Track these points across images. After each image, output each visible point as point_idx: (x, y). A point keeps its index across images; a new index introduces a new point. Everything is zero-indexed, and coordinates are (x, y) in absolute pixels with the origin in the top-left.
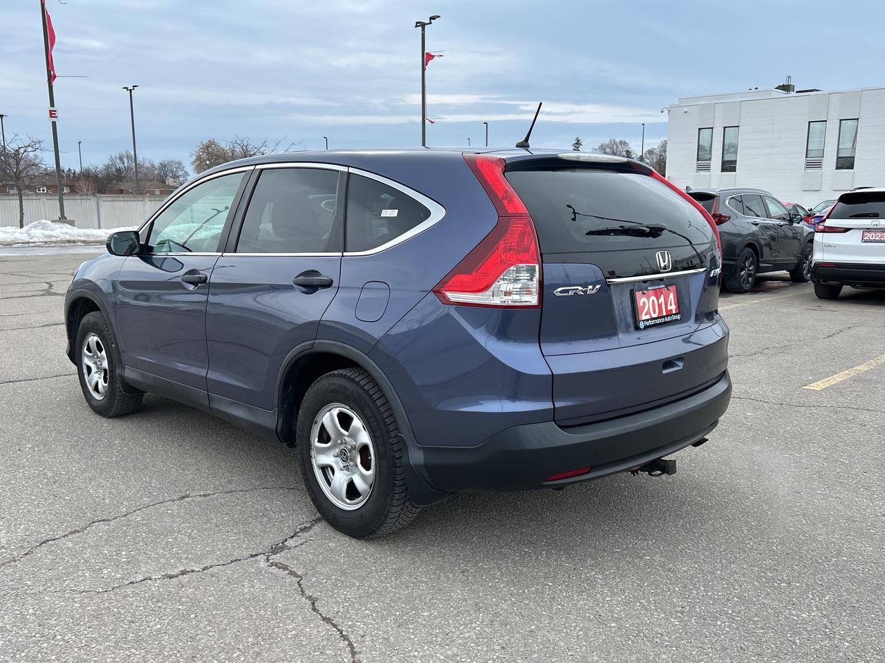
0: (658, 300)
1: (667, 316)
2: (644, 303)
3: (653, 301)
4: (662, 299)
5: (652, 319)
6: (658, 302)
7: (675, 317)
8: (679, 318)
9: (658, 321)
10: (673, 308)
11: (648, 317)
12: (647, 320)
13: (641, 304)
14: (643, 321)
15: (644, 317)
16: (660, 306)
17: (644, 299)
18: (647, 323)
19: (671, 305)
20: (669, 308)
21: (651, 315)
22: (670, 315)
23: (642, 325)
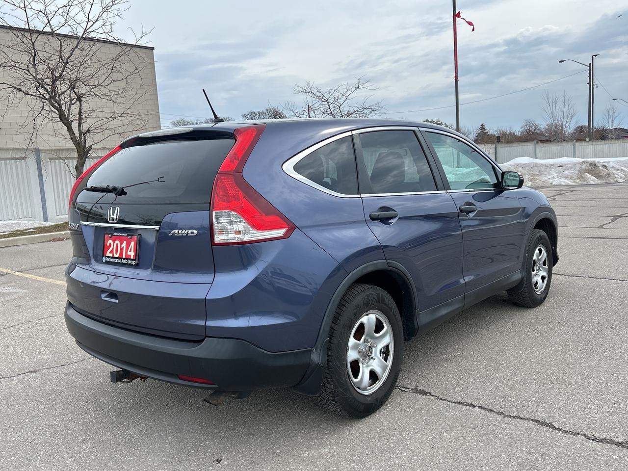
0: (121, 244)
1: (124, 259)
2: (110, 244)
3: (117, 244)
4: (124, 245)
5: (113, 257)
6: (121, 246)
7: (130, 262)
8: (134, 264)
9: (116, 260)
10: (132, 254)
11: (111, 255)
12: (109, 257)
13: (108, 245)
14: (106, 257)
15: (108, 254)
16: (122, 249)
17: (110, 241)
18: (108, 259)
19: (131, 251)
20: (129, 253)
21: (113, 255)
22: (127, 259)
23: (104, 259)
